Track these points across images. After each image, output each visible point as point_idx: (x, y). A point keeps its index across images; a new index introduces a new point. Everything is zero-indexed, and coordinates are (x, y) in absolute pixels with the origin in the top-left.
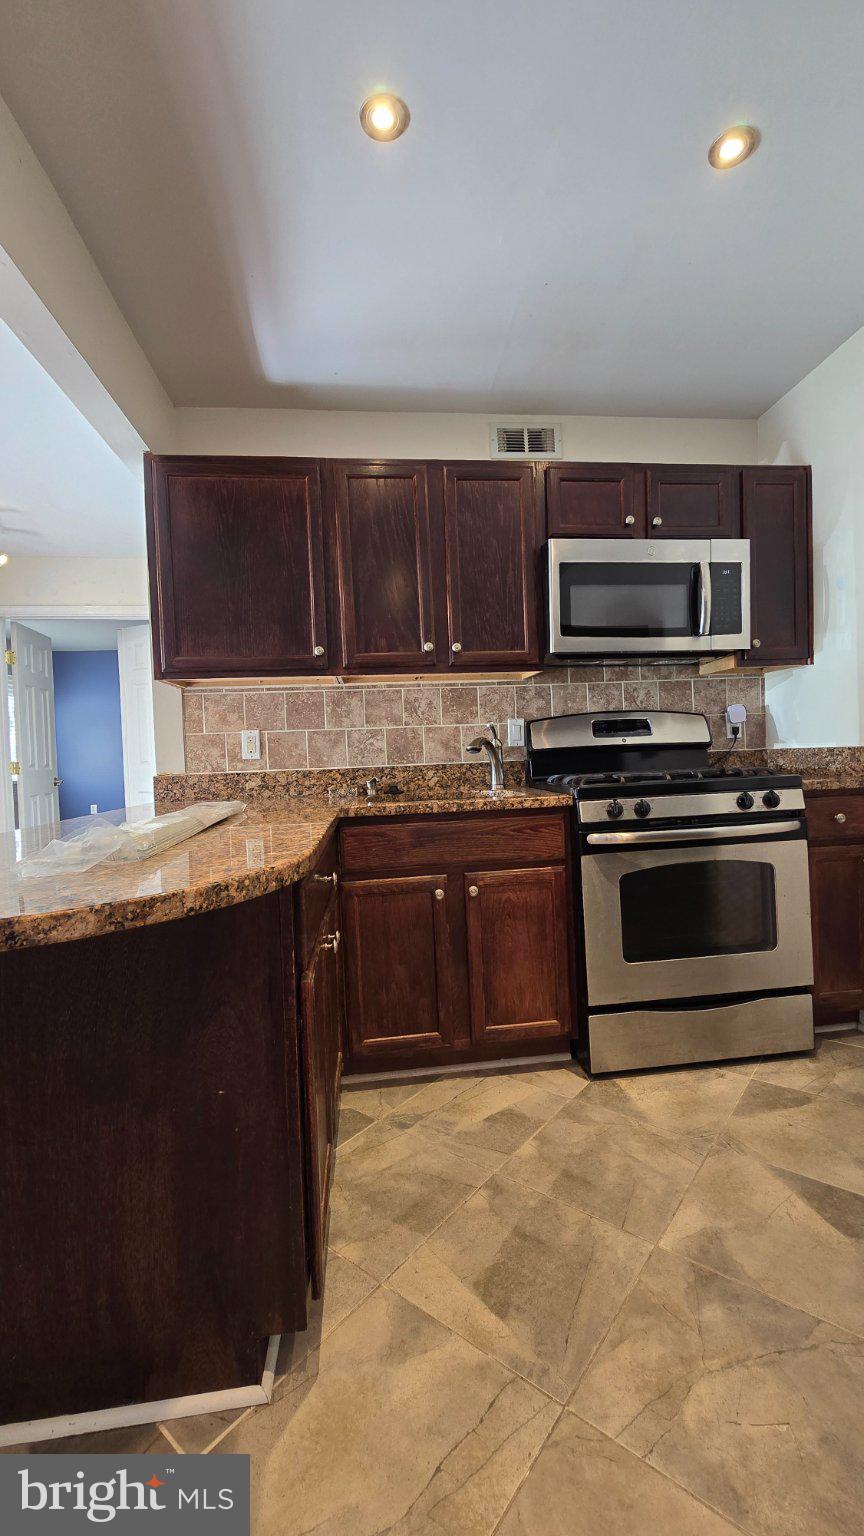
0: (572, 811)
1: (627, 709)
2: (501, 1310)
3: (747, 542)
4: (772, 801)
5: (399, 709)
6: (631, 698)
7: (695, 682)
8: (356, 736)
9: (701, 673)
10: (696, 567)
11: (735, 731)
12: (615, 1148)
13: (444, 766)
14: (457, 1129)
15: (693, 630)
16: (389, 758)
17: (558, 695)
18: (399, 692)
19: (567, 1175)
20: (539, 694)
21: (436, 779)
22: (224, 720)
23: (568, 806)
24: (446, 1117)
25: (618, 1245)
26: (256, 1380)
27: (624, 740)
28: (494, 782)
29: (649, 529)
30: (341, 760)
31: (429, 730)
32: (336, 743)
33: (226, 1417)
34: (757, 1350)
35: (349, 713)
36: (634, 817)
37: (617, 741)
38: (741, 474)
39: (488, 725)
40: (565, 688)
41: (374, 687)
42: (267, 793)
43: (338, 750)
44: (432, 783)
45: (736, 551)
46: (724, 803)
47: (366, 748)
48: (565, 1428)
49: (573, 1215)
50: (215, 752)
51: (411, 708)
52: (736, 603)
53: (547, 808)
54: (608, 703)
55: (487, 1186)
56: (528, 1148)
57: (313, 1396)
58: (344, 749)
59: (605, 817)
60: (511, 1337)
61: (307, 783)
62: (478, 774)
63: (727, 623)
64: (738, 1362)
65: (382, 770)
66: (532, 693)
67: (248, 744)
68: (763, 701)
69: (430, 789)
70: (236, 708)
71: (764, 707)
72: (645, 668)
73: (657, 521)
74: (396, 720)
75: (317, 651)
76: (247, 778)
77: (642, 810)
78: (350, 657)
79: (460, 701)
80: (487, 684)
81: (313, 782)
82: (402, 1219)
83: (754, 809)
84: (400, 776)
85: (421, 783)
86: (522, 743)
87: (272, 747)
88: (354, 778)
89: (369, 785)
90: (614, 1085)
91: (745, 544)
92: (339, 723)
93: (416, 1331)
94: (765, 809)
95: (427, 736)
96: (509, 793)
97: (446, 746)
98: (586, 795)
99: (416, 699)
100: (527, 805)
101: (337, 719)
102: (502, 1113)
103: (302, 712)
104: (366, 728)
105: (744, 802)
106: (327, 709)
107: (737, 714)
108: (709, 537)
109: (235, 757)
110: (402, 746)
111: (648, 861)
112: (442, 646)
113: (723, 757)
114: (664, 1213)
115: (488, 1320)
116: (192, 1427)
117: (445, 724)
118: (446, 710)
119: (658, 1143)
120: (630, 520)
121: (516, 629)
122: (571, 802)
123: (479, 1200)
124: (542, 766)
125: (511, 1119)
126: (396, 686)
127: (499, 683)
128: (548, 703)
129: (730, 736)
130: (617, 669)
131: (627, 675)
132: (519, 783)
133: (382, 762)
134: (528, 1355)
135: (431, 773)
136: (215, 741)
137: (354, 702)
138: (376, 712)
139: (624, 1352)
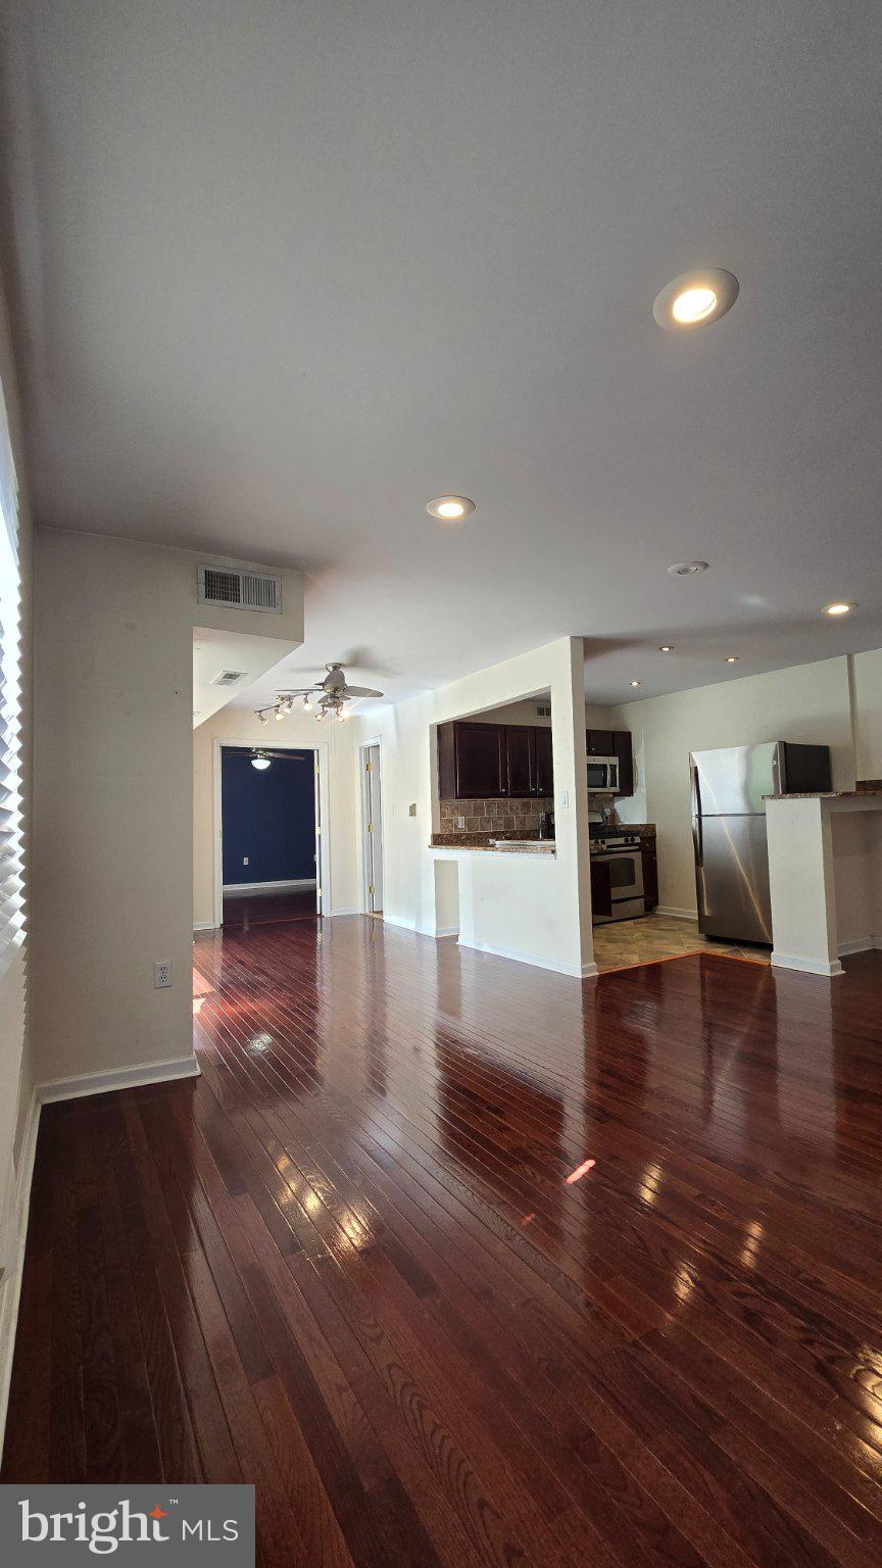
4: (633, 840)
8: (493, 819)
10: (605, 766)
15: (605, 786)
22: (452, 812)
30: (489, 828)
32: (488, 821)
35: (492, 811)
38: (612, 733)
43: (489, 824)
45: (615, 760)
46: (621, 841)
50: (450, 825)
52: (615, 777)
63: (613, 784)
67: (461, 822)
68: (618, 808)
70: (457, 808)
71: (614, 809)
73: (593, 749)
75: (503, 790)
76: (462, 835)
78: (511, 792)
79: (526, 806)
83: (629, 842)
87: (468, 823)
91: (617, 758)
94: (631, 842)
101: (489, 812)
103: (478, 810)
105: (626, 840)
106: (485, 810)
107: (608, 811)
109: (456, 827)
110: (509, 822)
136: (450, 821)
138: (499, 810)
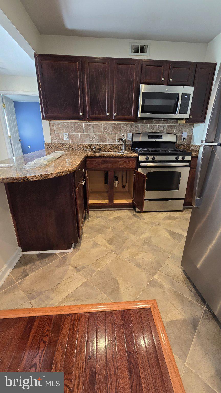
0: (138, 158)
1: (158, 132)
2: (111, 244)
3: (193, 87)
4: (183, 158)
5: (102, 129)
6: (159, 129)
7: (176, 125)
8: (91, 135)
9: (178, 123)
10: (178, 94)
11: (184, 139)
12: (137, 224)
13: (112, 144)
14: (108, 219)
15: (175, 113)
16: (99, 141)
17: (140, 128)
18: (102, 125)
19: (127, 227)
20: (136, 127)
21: (110, 147)
22: (59, 130)
23: (137, 157)
24: (106, 217)
25: (133, 237)
26: (70, 249)
27: (155, 140)
28: (123, 149)
29: (169, 81)
30: (88, 141)
31: (109, 135)
32: (86, 137)
33: (65, 253)
34: (151, 251)
35: (90, 129)
36: (151, 160)
37: (154, 140)
38: (196, 65)
39: (122, 135)
40: (143, 125)
41: (96, 123)
42: (70, 149)
43: (87, 139)
44: (109, 148)
45: (190, 90)
46: (173, 158)
47: (93, 139)
48: (117, 257)
49: (126, 233)
50: (58, 138)
51: (105, 129)
52: (187, 105)
53: (132, 157)
54: (153, 130)
55: (112, 228)
56: (121, 222)
57: (79, 252)
58: (88, 139)
59: (145, 160)
60: (111, 247)
61: (80, 147)
62: (120, 146)
63: (183, 111)
64: (147, 252)
65: (97, 144)
66: (135, 126)
67: (66, 136)
68: (193, 131)
69: (108, 150)
70: (62, 127)
71: (192, 133)
72: (164, 121)
73: (171, 80)
74: (101, 132)
75: (81, 114)
76: (66, 145)
77: (153, 159)
78: (89, 116)
79: (117, 128)
80: (124, 123)
81: (81, 146)
82: (96, 231)
83: (179, 160)
84: (101, 146)
85: (106, 148)
86: (131, 139)
87: (71, 137)
88: (91, 146)
89: (94, 148)
90: (141, 214)
92: (87, 132)
93: (96, 246)
94: (182, 160)
95: (108, 136)
96: (126, 152)
97: (113, 139)
98: (142, 154)
99: (106, 127)
100: (128, 156)
102: (117, 217)
103: (78, 129)
104: (94, 133)
105: (177, 158)
106: (84, 128)
107: (185, 135)
108: (183, 86)
109: (63, 139)
110: (102, 138)
111: (153, 170)
112: (111, 114)
113: (179, 146)
114: (142, 233)
115: (108, 245)
116: (60, 254)
117: (113, 134)
118: (113, 130)
119: (146, 224)
120: (163, 79)
121: (130, 110)
122: (138, 156)
123: (110, 230)
124: (135, 146)
125: (119, 218)
126: (101, 123)
127: (127, 123)
128: (138, 129)
129: (182, 140)
130: (157, 121)
131: (159, 123)
132: (129, 149)
133: (97, 142)
134: (114, 249)
135: (109, 146)
136: (58, 135)
137: (91, 126)
138: (96, 130)
139: (129, 250)
